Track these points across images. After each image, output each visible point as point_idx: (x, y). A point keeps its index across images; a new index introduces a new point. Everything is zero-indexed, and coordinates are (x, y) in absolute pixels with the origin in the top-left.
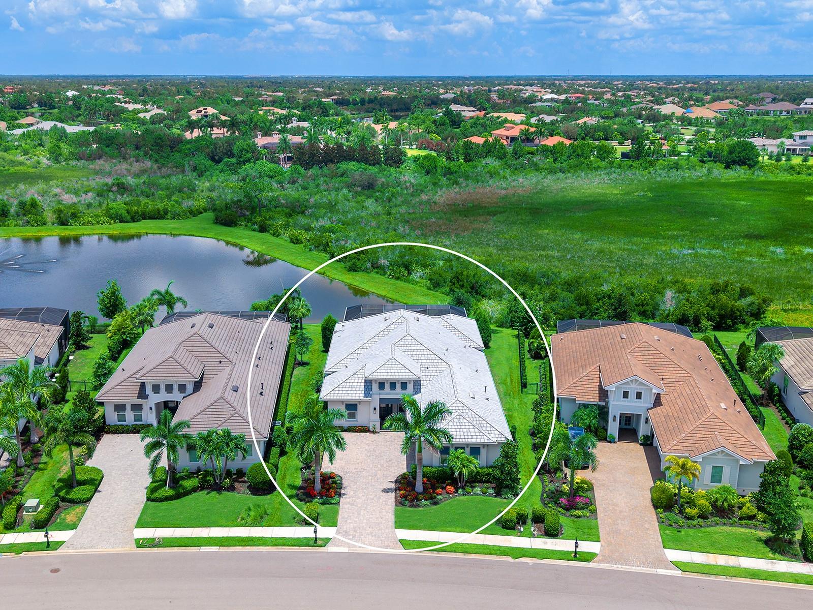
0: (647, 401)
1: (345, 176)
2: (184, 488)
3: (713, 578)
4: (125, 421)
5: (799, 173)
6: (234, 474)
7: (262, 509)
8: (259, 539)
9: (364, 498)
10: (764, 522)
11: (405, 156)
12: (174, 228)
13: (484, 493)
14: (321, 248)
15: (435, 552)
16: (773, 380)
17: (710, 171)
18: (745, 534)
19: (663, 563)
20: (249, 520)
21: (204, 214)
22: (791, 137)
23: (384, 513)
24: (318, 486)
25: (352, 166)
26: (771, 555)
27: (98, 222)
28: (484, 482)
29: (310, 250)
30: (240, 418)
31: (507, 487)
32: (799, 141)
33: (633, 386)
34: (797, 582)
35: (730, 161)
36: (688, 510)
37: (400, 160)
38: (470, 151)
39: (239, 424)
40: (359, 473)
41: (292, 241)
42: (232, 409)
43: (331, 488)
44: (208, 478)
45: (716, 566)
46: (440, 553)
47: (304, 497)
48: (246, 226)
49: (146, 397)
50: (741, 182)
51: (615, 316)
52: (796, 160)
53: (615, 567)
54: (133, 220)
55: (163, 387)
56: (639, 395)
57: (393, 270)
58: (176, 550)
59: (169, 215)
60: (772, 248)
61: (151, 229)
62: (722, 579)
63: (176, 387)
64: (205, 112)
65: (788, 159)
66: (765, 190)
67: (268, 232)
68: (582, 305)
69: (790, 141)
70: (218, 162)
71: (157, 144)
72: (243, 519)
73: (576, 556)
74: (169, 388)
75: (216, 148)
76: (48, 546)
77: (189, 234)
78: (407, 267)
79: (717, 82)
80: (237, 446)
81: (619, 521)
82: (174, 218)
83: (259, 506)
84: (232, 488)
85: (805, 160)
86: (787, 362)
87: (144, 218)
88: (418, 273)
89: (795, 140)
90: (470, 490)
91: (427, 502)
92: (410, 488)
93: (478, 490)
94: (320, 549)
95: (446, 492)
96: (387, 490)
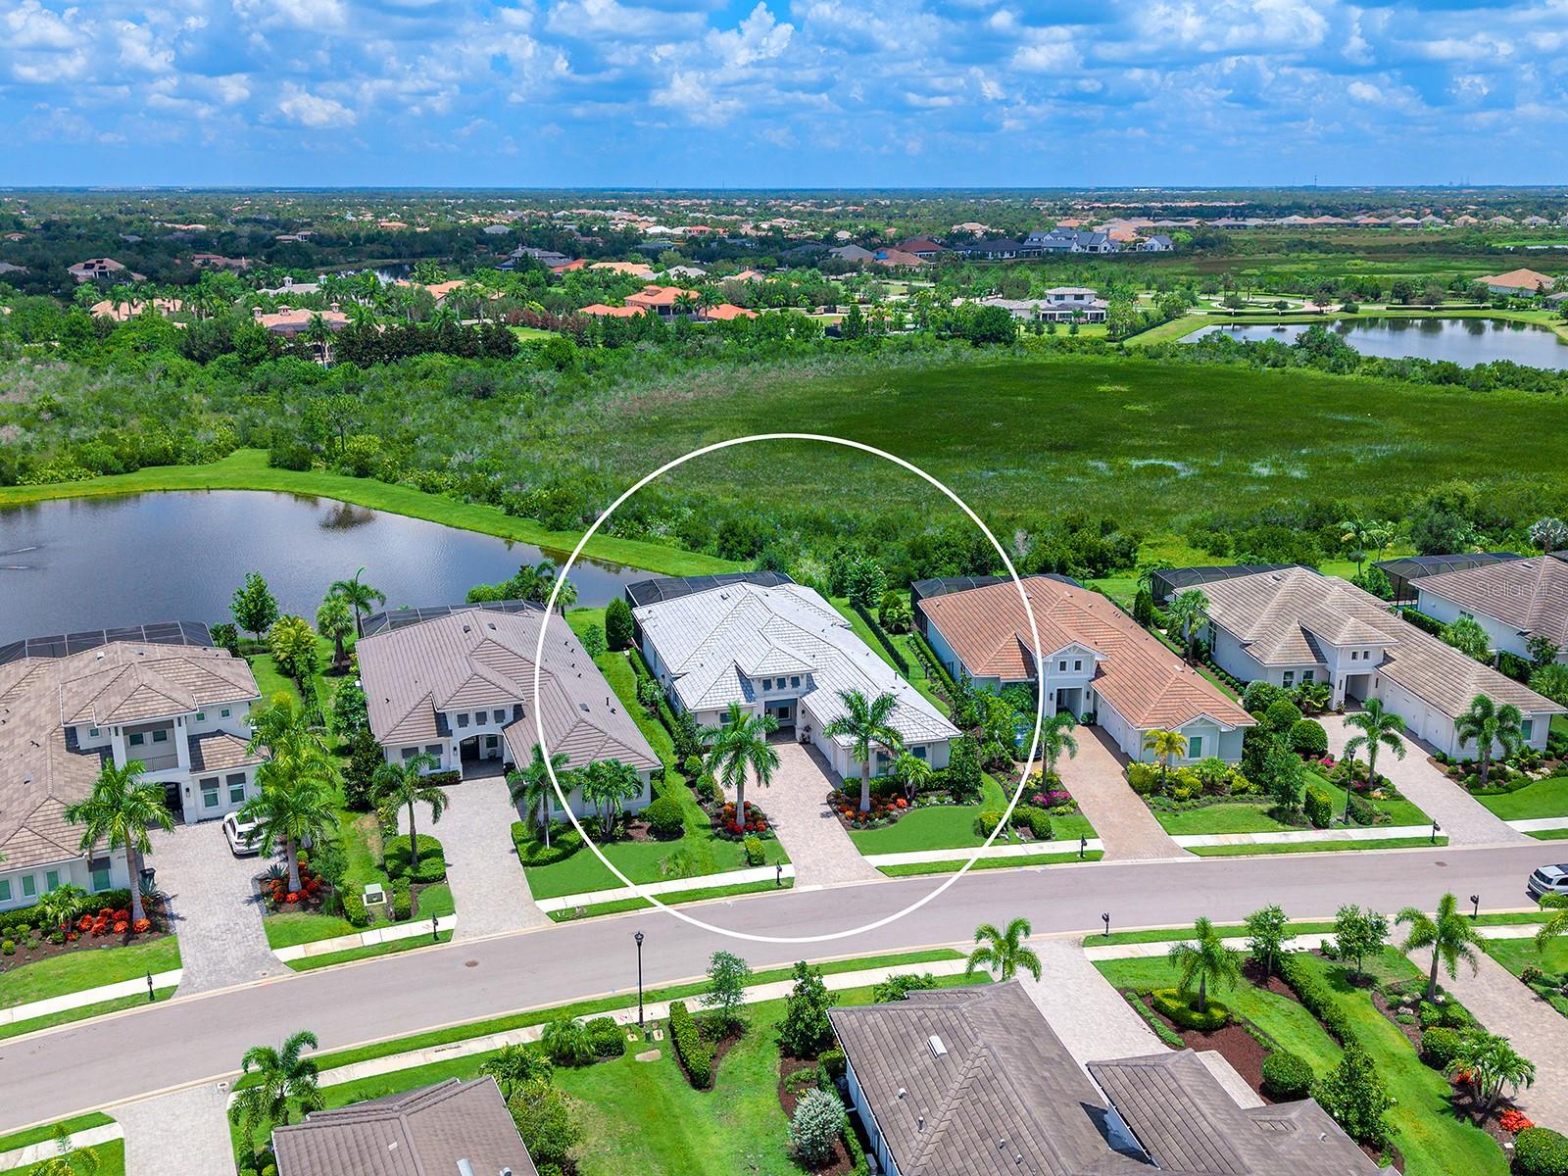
0: (1087, 672)
1: (432, 376)
2: (570, 844)
3: (1234, 859)
4: (439, 768)
5: (1071, 351)
8: (707, 890)
9: (801, 827)
10: (1258, 793)
11: (516, 341)
12: (209, 479)
13: (942, 802)
14: (484, 497)
16: (1197, 636)
17: (956, 353)
18: (1241, 809)
19: (1174, 850)
21: (237, 452)
22: (1042, 296)
23: (839, 841)
24: (741, 820)
25: (439, 359)
26: (1280, 827)
27: (69, 477)
28: (936, 789)
29: (467, 502)
30: (616, 744)
31: (969, 791)
32: (1055, 303)
33: (1071, 654)
34: (1317, 850)
35: (978, 336)
36: (1178, 791)
37: (510, 347)
38: (614, 332)
39: (619, 752)
40: (776, 799)
41: (424, 488)
42: (601, 734)
43: (756, 819)
44: (594, 827)
45: (1230, 846)
47: (729, 835)
48: (328, 468)
49: (449, 733)
50: (1002, 367)
51: (974, 570)
52: (1063, 331)
53: (1129, 862)
54: (128, 470)
55: (472, 717)
56: (1078, 665)
57: (622, 526)
58: (608, 917)
59: (184, 458)
60: (1093, 464)
61: (169, 483)
62: (1244, 858)
63: (490, 715)
64: (101, 268)
65: (1052, 331)
66: (1040, 378)
67: (374, 476)
68: (920, 558)
69: (1043, 304)
70: (203, 360)
71: (73, 333)
72: (671, 870)
73: (1083, 856)
74: (481, 718)
75: (193, 338)
76: (436, 938)
77: (238, 486)
78: (639, 519)
79: (888, 202)
81: (1108, 814)
82: (193, 462)
83: (685, 852)
84: (628, 837)
85: (1074, 331)
86: (1213, 611)
87: (143, 466)
88: (660, 529)
89: (1049, 301)
90: (925, 801)
91: (882, 821)
92: (854, 808)
93: (933, 799)
94: (789, 891)
95: (899, 807)
96: (825, 815)
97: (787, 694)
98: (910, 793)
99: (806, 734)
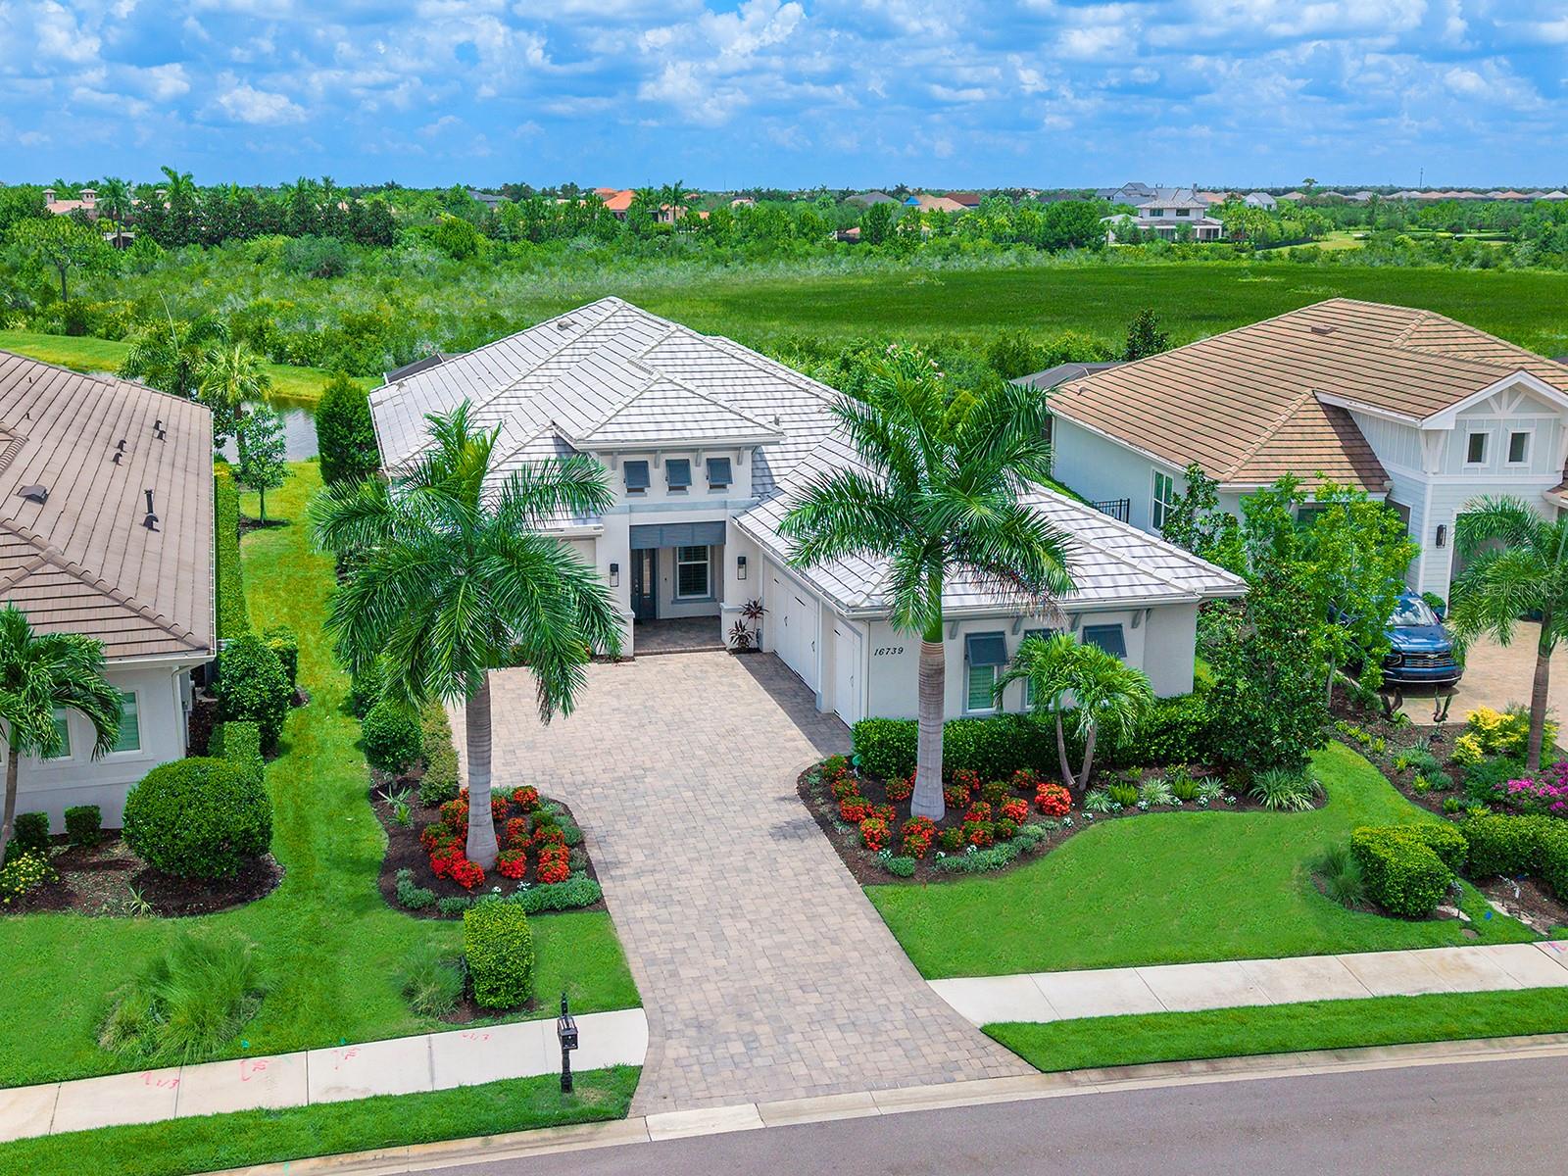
1: (268, 260)
6: (61, 839)
7: (231, 968)
9: (701, 870)
11: (400, 227)
13: (1189, 800)
15: (1196, 1066)
20: (165, 1032)
22: (1133, 213)
23: (833, 921)
24: (483, 844)
25: (280, 241)
28: (1165, 760)
30: (66, 579)
32: (1151, 219)
35: (1052, 241)
39: (65, 603)
40: (632, 784)
42: (25, 550)
43: (541, 844)
46: (1222, 1064)
47: (426, 894)
48: (29, 327)
56: (1518, 443)
67: (92, 333)
69: (1137, 219)
72: (129, 1030)
80: (64, 693)
83: (211, 956)
84: (52, 897)
89: (1143, 218)
90: (1130, 794)
91: (993, 855)
92: (887, 809)
93: (1158, 788)
94: (612, 1135)
95: (1044, 810)
96: (787, 832)
97: (694, 507)
98: (1076, 769)
99: (750, 625)
